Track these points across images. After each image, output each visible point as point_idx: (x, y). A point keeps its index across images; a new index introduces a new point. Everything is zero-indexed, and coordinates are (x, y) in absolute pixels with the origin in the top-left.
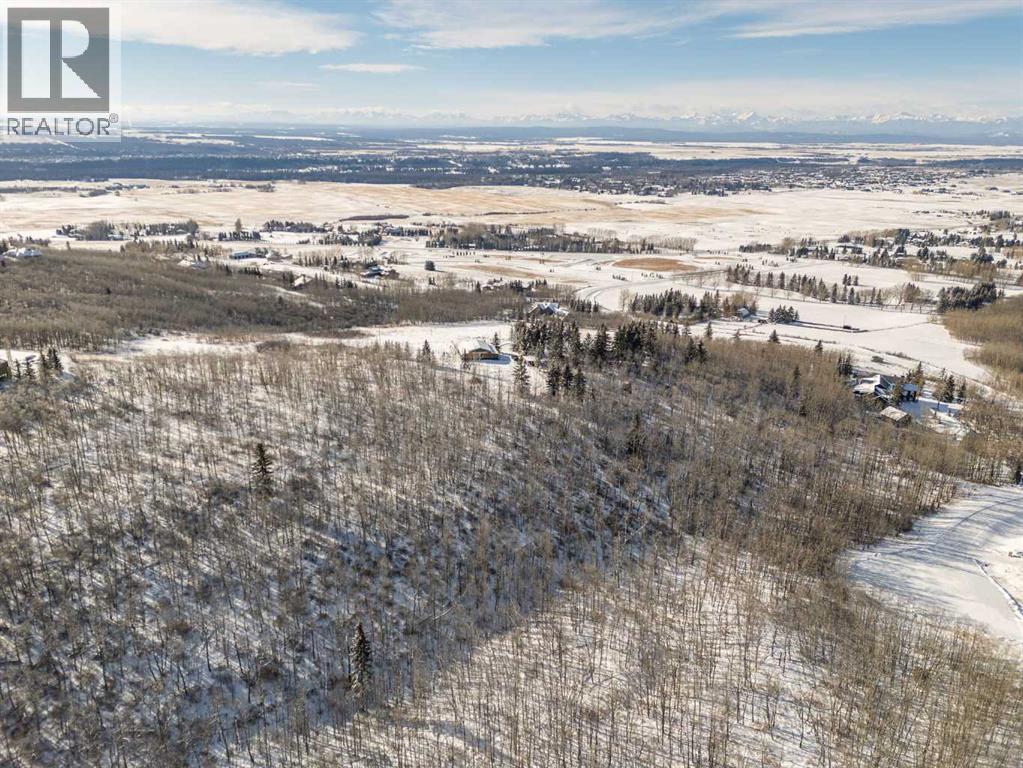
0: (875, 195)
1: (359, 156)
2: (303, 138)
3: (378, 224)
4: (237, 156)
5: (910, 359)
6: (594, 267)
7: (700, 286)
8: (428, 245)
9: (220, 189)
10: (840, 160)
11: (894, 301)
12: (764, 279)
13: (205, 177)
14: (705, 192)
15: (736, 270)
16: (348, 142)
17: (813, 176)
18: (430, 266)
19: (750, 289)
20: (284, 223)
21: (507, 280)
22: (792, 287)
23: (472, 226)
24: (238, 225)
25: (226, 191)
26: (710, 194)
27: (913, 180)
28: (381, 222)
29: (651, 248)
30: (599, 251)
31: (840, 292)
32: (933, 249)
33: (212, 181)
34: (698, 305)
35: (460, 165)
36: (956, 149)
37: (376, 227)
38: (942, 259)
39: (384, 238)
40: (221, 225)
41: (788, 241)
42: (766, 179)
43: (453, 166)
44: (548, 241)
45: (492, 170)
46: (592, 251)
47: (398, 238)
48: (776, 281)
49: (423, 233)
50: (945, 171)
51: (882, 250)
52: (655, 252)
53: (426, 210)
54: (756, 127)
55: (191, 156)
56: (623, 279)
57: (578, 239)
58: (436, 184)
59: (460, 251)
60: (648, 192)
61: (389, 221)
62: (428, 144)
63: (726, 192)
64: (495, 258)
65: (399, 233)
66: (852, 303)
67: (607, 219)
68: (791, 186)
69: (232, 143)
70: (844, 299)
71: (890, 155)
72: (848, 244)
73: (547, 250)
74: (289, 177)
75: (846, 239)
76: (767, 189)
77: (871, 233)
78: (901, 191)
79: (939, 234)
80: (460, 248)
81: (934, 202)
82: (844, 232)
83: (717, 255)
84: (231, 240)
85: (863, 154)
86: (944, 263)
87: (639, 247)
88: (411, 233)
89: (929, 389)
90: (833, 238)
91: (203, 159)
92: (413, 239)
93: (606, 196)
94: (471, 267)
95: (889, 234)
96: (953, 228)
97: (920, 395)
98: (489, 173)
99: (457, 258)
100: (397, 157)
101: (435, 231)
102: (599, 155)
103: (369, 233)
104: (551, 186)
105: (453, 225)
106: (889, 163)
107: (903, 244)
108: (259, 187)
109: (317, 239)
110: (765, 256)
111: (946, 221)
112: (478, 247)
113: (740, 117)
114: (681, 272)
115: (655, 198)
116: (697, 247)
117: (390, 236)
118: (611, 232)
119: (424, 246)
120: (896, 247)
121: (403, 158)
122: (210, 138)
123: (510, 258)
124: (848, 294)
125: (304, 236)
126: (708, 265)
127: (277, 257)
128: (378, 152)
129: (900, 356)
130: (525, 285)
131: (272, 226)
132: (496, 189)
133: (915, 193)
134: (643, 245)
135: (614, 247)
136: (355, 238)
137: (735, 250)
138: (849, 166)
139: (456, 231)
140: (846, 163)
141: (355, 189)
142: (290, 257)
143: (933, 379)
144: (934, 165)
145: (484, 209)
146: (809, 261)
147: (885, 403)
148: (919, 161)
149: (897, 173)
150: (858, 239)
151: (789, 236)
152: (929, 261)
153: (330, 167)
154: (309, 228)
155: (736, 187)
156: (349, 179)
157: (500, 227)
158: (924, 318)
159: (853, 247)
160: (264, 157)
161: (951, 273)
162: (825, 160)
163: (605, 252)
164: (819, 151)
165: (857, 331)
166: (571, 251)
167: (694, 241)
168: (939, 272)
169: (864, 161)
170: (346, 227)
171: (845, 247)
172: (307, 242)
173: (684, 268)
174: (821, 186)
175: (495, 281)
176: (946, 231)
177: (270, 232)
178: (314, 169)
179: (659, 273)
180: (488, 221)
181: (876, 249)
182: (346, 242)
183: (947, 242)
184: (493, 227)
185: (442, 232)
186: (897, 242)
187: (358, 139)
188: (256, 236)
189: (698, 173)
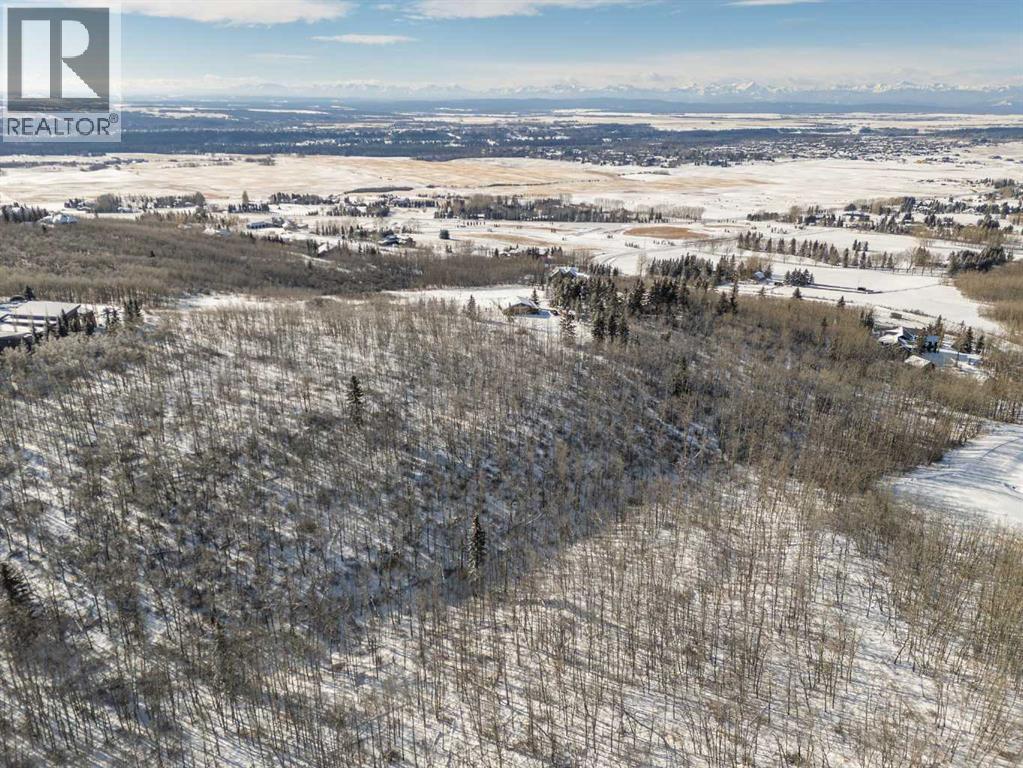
0: (879, 164)
1: (356, 129)
2: (298, 112)
3: (384, 196)
4: (233, 130)
5: (927, 316)
6: (606, 236)
7: (712, 252)
8: (437, 216)
9: (219, 162)
10: (841, 130)
11: (905, 265)
12: (775, 246)
13: (203, 151)
14: (708, 163)
15: (747, 237)
16: (343, 115)
17: (815, 146)
18: (445, 235)
19: (763, 255)
20: (290, 196)
21: (523, 247)
22: (803, 253)
23: (478, 197)
24: (245, 196)
25: (226, 164)
26: (713, 164)
27: (916, 149)
28: (387, 194)
29: (659, 217)
30: (607, 221)
31: (852, 256)
32: (940, 216)
33: (210, 154)
34: (715, 270)
35: (458, 138)
36: (959, 119)
37: (383, 199)
38: (949, 225)
39: (391, 210)
40: (228, 198)
41: (795, 210)
42: (768, 150)
43: (452, 138)
44: (556, 212)
45: (492, 143)
46: (601, 220)
47: (406, 209)
48: (788, 246)
49: (430, 204)
50: (948, 141)
51: (889, 218)
52: (664, 221)
53: (431, 183)
54: (756, 98)
55: (186, 129)
56: (636, 247)
57: (585, 209)
58: (437, 156)
59: (470, 221)
60: (651, 163)
61: (395, 193)
62: (424, 116)
63: (729, 163)
64: (506, 228)
65: (406, 204)
66: (863, 267)
67: (612, 189)
68: (794, 157)
69: (227, 116)
70: (855, 264)
71: (892, 125)
72: (855, 212)
73: (555, 220)
74: (287, 151)
75: (852, 207)
76: (769, 159)
77: (876, 202)
78: (904, 160)
79: (945, 202)
80: (469, 218)
81: (938, 171)
82: (849, 201)
83: (725, 224)
84: (240, 212)
85: (865, 124)
86: (951, 229)
87: (647, 217)
88: (418, 205)
89: (948, 341)
90: (841, 206)
91: (200, 133)
92: (421, 211)
93: (609, 168)
94: (484, 236)
95: (895, 202)
96: (957, 196)
97: (941, 347)
98: (489, 145)
99: (469, 228)
100: (395, 130)
101: (443, 202)
102: (600, 126)
103: (377, 204)
104: (552, 158)
105: (458, 197)
106: (891, 133)
107: (909, 211)
108: (260, 160)
109: (326, 210)
110: (773, 224)
111: (950, 189)
112: (487, 217)
113: (740, 87)
114: (694, 240)
115: (659, 169)
116: (704, 216)
117: (397, 208)
118: (617, 202)
119: (433, 217)
120: (903, 215)
121: (401, 131)
122: (203, 112)
123: (521, 227)
124: (859, 259)
125: (313, 208)
126: (718, 233)
127: (293, 227)
128: (374, 125)
129: (917, 313)
130: (542, 252)
131: (279, 198)
132: (498, 161)
133: (919, 162)
134: (652, 214)
135: (624, 217)
136: (362, 209)
137: (743, 219)
138: (851, 136)
139: (462, 203)
140: (848, 133)
141: (355, 162)
142: (306, 227)
143: (951, 333)
144: (938, 134)
145: (487, 181)
146: (818, 228)
147: (909, 353)
148: (922, 131)
149: (900, 142)
150: (864, 208)
151: (795, 204)
152: (936, 228)
153: (327, 141)
154: (316, 200)
155: (739, 158)
156: (349, 152)
157: (507, 198)
158: (936, 280)
159: (861, 215)
160: (260, 130)
161: (959, 238)
162: (826, 131)
163: (614, 222)
164: (819, 121)
165: (871, 292)
166: (580, 221)
167: (702, 210)
168: (947, 237)
169: (866, 131)
170: (353, 199)
171: (852, 215)
172: (316, 214)
173: (695, 236)
174: (824, 156)
175: (511, 249)
176: (951, 200)
177: (277, 204)
178: (312, 142)
179: (671, 241)
180: (494, 192)
181: (883, 216)
182: (355, 213)
183: (953, 210)
184: (499, 198)
185: (449, 203)
186: (903, 210)
187: (353, 112)
188: (265, 209)
189: (699, 144)
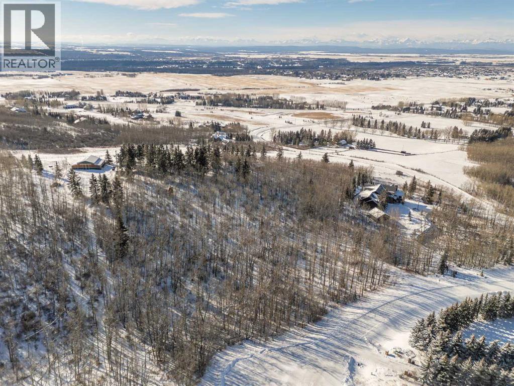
0: (464, 80)
1: (192, 60)
2: (167, 52)
6: (279, 116)
10: (450, 62)
12: (373, 124)
13: (106, 70)
14: (368, 79)
15: (357, 119)
16: (190, 54)
17: (433, 71)
18: (178, 114)
26: (370, 79)
27: (487, 73)
35: (243, 65)
38: (487, 114)
41: (401, 104)
42: (405, 72)
43: (239, 65)
45: (259, 67)
47: (184, 100)
48: (379, 125)
52: (323, 109)
53: (211, 87)
56: (291, 123)
58: (225, 74)
60: (337, 78)
62: (232, 54)
63: (380, 79)
68: (418, 76)
69: (129, 53)
71: (478, 60)
76: (404, 77)
78: (479, 78)
83: (357, 111)
85: (465, 60)
87: (315, 106)
92: (192, 101)
93: (314, 81)
98: (257, 69)
102: (318, 60)
106: (477, 64)
108: (129, 75)
110: (384, 111)
112: (223, 105)
116: (347, 106)
118: (302, 98)
119: (195, 104)
122: (118, 51)
123: (234, 111)
126: (347, 116)
128: (203, 58)
131: (118, 94)
133: (486, 79)
134: (319, 105)
140: (454, 64)
145: (244, 86)
146: (409, 114)
148: (494, 64)
149: (480, 69)
151: (401, 101)
154: (137, 95)
155: (385, 76)
157: (245, 96)
162: (441, 63)
164: (440, 58)
167: (346, 103)
169: (463, 63)
170: (158, 94)
173: (334, 117)
182: (152, 102)
188: (104, 98)
189: (370, 69)
